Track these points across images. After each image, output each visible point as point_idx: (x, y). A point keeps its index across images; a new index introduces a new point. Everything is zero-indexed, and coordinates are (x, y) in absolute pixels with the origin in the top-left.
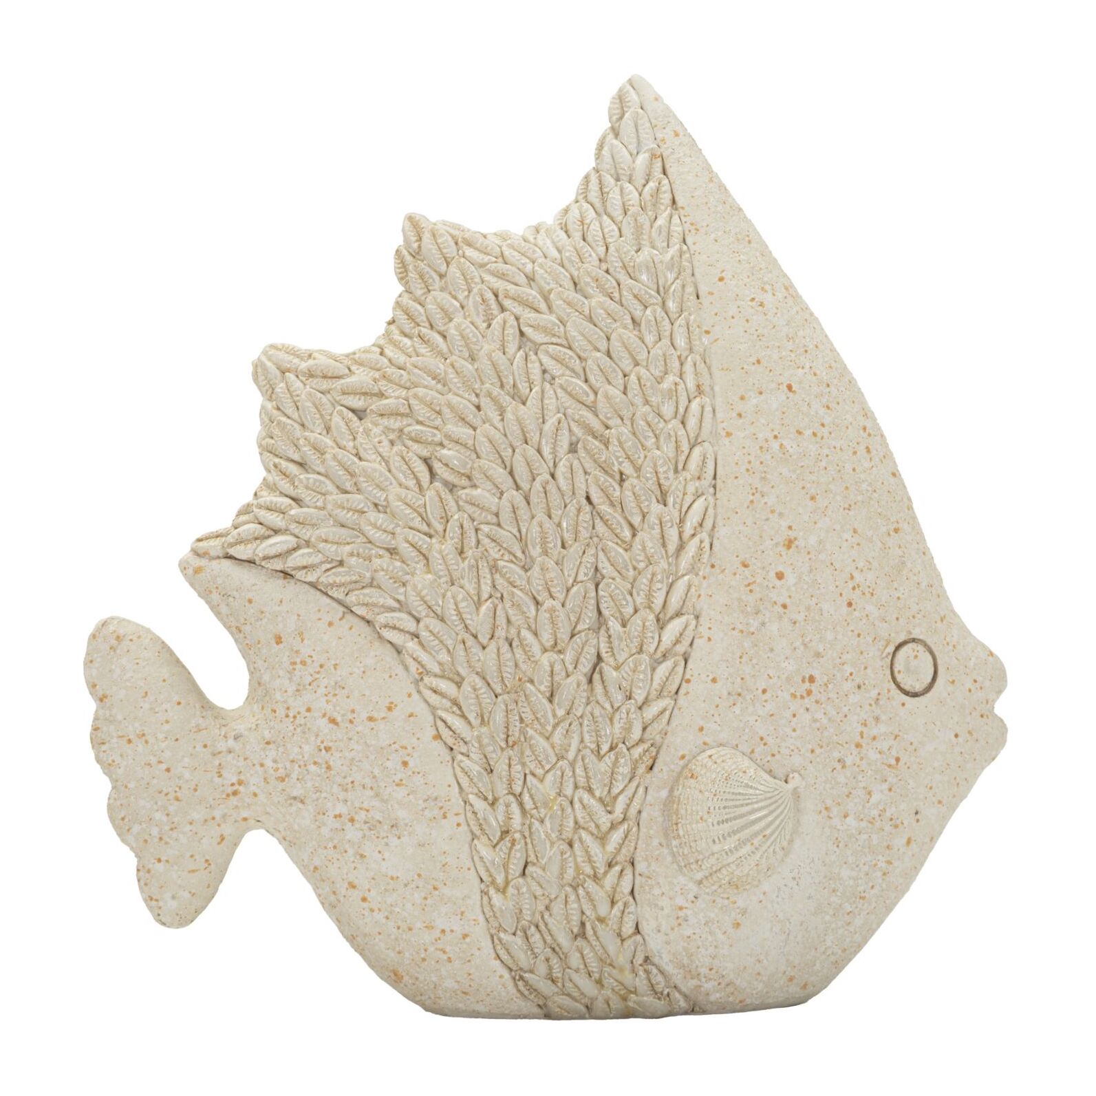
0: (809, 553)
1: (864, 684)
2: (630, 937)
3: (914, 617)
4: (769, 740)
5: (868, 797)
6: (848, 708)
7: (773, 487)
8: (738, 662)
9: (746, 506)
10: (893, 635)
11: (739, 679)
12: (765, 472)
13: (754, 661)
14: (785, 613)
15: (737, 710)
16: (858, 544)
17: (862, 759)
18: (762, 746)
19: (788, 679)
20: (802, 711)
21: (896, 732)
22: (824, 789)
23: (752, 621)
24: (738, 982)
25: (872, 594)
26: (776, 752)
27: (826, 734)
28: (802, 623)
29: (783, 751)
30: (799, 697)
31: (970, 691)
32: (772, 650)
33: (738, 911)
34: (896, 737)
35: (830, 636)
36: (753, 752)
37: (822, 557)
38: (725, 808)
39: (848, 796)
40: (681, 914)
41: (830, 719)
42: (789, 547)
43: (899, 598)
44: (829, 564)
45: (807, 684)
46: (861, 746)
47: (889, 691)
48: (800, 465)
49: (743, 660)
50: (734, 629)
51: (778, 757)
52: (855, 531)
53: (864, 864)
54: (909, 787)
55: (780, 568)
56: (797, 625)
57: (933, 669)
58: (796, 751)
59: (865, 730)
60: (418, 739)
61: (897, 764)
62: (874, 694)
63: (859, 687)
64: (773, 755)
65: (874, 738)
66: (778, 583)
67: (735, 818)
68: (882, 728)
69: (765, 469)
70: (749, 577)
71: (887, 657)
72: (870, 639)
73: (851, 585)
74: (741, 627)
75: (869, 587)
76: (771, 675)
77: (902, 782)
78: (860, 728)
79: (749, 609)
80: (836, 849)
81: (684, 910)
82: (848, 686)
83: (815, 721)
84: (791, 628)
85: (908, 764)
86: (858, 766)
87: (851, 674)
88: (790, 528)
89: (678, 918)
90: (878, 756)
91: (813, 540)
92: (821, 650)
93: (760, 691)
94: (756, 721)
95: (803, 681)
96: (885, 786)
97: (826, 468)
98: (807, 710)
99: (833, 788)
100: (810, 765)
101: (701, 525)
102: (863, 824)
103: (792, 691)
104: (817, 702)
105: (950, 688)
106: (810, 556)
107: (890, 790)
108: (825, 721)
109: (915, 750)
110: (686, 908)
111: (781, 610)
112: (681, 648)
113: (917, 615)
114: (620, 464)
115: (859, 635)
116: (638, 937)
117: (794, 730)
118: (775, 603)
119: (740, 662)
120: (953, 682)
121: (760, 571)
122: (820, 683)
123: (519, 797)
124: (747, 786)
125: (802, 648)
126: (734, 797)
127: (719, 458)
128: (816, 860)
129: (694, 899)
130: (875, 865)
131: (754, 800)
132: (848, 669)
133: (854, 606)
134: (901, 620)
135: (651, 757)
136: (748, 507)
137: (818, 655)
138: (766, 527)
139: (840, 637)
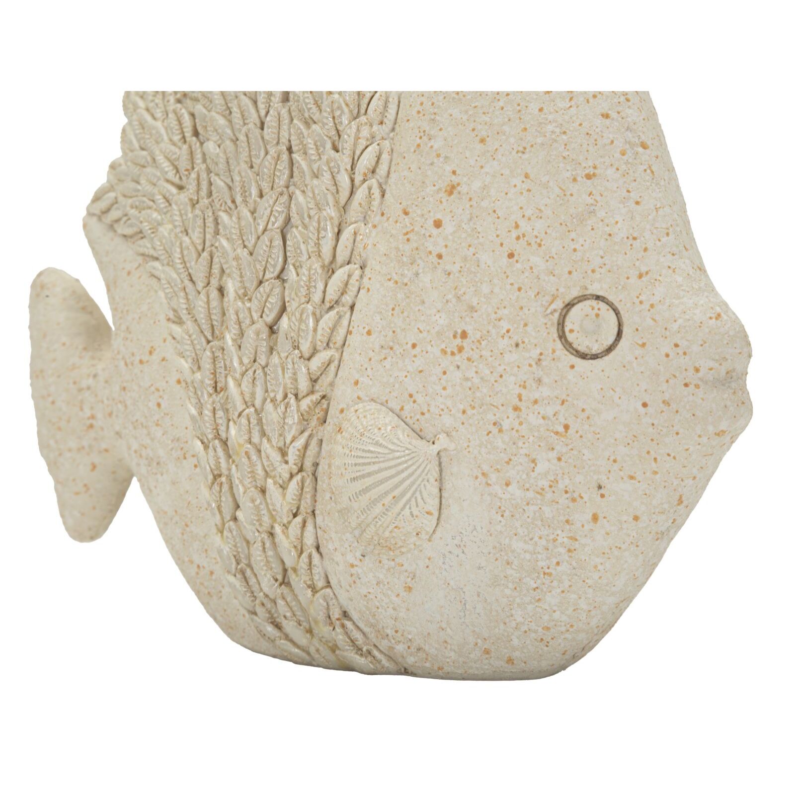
0: (470, 199)
1: (523, 342)
2: (322, 589)
3: (593, 271)
4: (420, 398)
5: (533, 465)
6: (503, 367)
7: (441, 130)
8: (390, 314)
9: (412, 150)
10: (562, 290)
11: (391, 333)
12: (435, 114)
13: (405, 314)
14: (439, 264)
15: (387, 363)
16: (529, 190)
17: (521, 424)
18: (411, 403)
19: (439, 334)
20: (452, 368)
21: (564, 397)
22: (480, 453)
23: (406, 272)
24: (427, 648)
25: (540, 245)
26: (425, 411)
27: (478, 394)
28: (457, 275)
29: (432, 409)
30: (450, 353)
31: (667, 355)
32: (423, 302)
33: (407, 574)
34: (563, 403)
35: (485, 289)
36: (402, 409)
37: (484, 204)
38: (356, 465)
39: (508, 463)
40: (353, 571)
41: (482, 378)
42: (451, 193)
43: (575, 250)
44: (491, 212)
45: (458, 341)
46: (520, 410)
47: (554, 351)
48: (473, 105)
49: (394, 312)
50: (389, 280)
51: (427, 415)
52: (527, 176)
53: (540, 538)
54: (584, 458)
55: (439, 216)
56: (451, 276)
57: (616, 329)
58: (446, 410)
59: (524, 393)
60: (167, 382)
61: (566, 432)
62: (535, 353)
63: (517, 345)
64: (423, 414)
65: (536, 402)
66: (435, 231)
67: (363, 476)
68: (545, 391)
69: (436, 110)
70: (408, 225)
71: (552, 313)
72: (532, 294)
73: (514, 234)
74: (396, 278)
75: (536, 237)
76: (421, 329)
77: (575, 452)
78: (518, 390)
79: (405, 259)
80: (500, 518)
81: (356, 568)
82: (504, 343)
83: (467, 379)
84: (444, 280)
85: (580, 433)
86: (517, 431)
87: (508, 331)
88: (454, 172)
89: (352, 575)
90: (542, 421)
91: (477, 185)
92: (475, 304)
93: (410, 345)
94: (406, 376)
95: (455, 337)
96: (553, 455)
97: (502, 108)
98: (458, 367)
99: (489, 453)
100: (461, 426)
101: (373, 172)
102: (530, 494)
103: (443, 346)
104: (469, 359)
105: (639, 351)
106: (471, 203)
107: (559, 459)
108: (476, 380)
109: (588, 418)
110: (356, 566)
111: (435, 260)
112: (348, 299)
113: (598, 269)
114: (309, 109)
115: (519, 289)
116: (328, 590)
117: (444, 389)
118: (430, 252)
119: (392, 314)
120: (644, 345)
121: (418, 219)
122: (473, 339)
123: (225, 443)
124: (377, 444)
125: (454, 300)
126: (364, 454)
127: (402, 100)
128: (479, 528)
129: (362, 557)
130: (555, 540)
131: (381, 459)
132: (505, 325)
133: (516, 258)
134: (574, 273)
135: (322, 410)
136: (415, 151)
137: (472, 309)
138: (429, 173)
139: (496, 290)
